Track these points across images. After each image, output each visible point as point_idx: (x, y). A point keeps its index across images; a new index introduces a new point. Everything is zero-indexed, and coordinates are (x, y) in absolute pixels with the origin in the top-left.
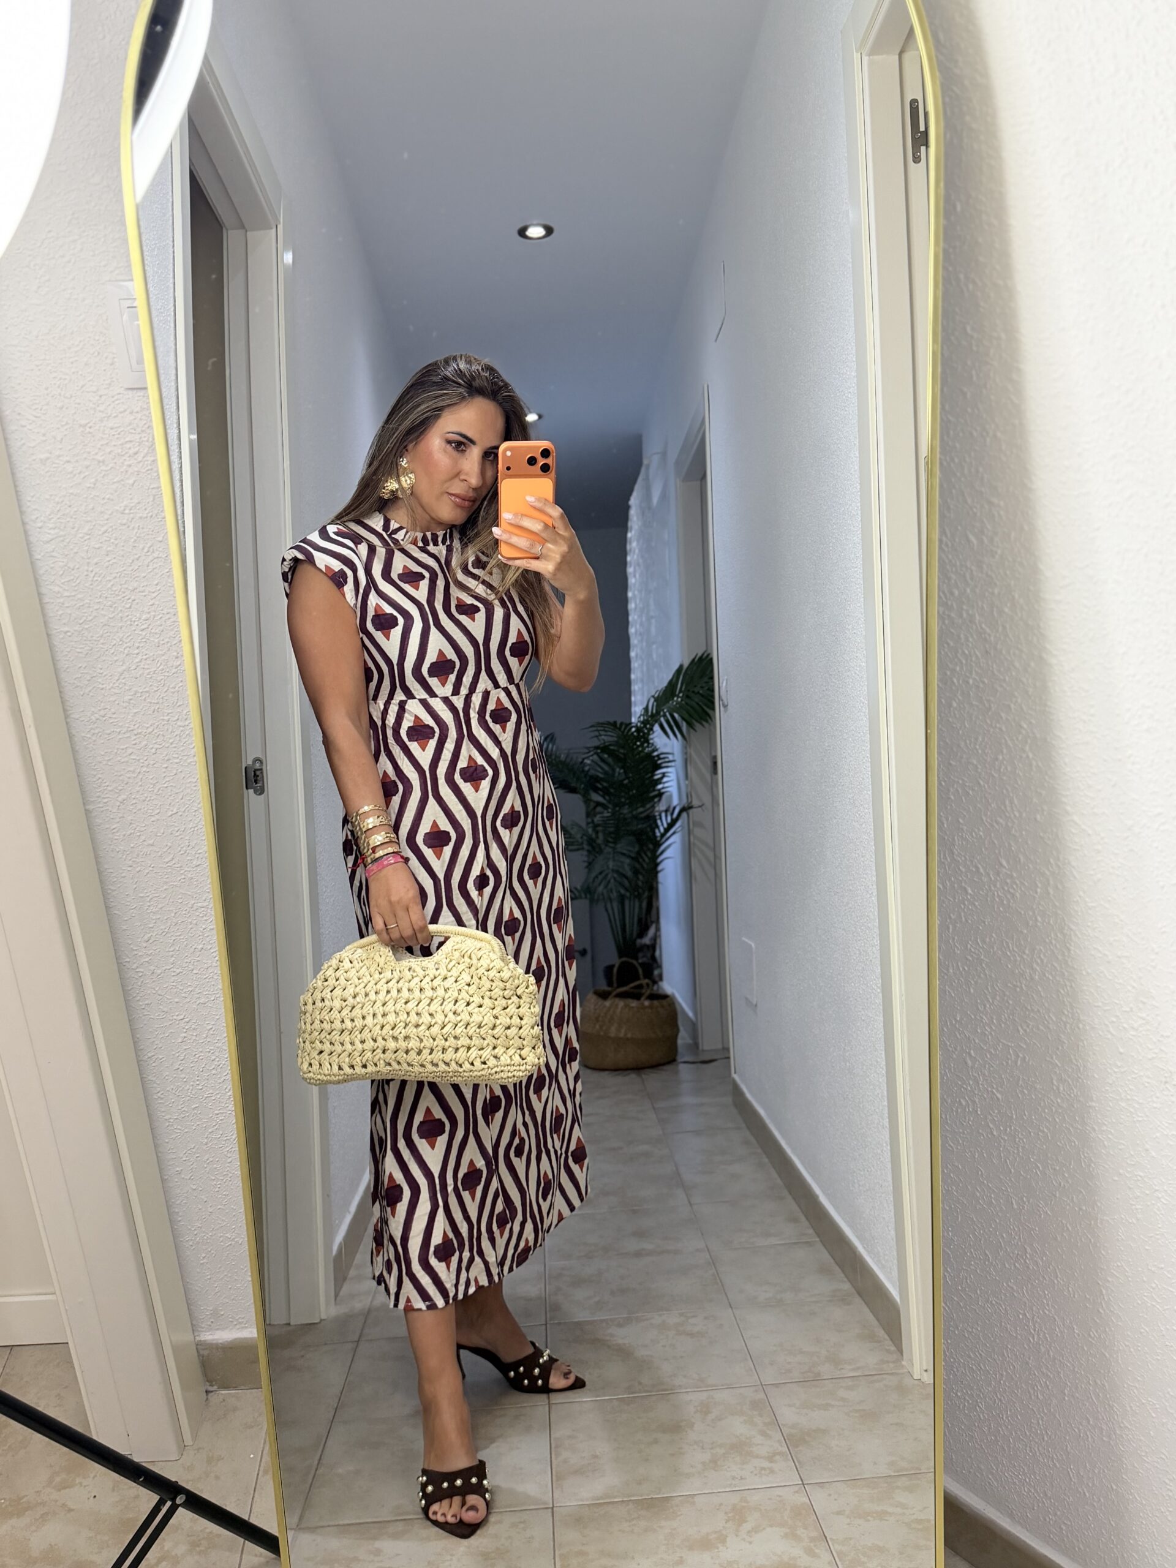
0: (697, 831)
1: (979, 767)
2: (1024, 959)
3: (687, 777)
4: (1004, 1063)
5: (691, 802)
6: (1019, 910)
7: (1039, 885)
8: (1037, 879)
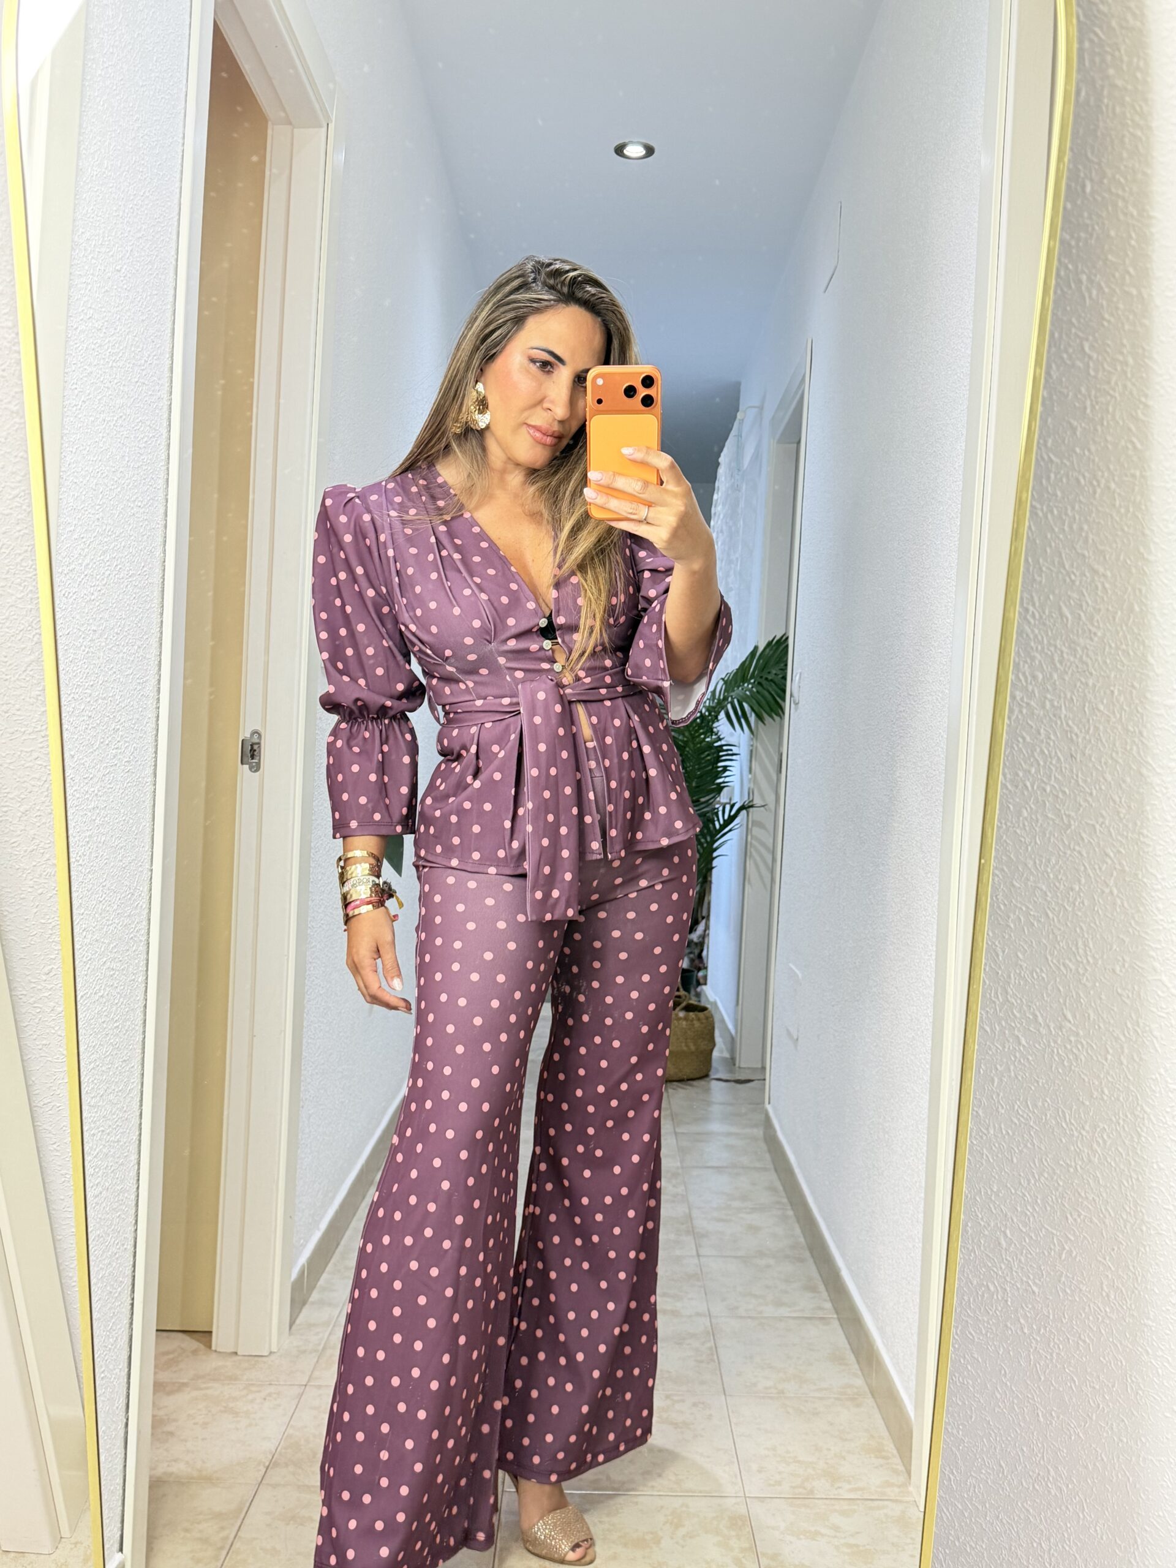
0: (756, 831)
1: (1049, 894)
2: (1080, 1133)
3: (750, 771)
4: (1046, 1253)
5: (752, 801)
6: (1083, 1076)
7: (1111, 1051)
8: (1109, 1043)
